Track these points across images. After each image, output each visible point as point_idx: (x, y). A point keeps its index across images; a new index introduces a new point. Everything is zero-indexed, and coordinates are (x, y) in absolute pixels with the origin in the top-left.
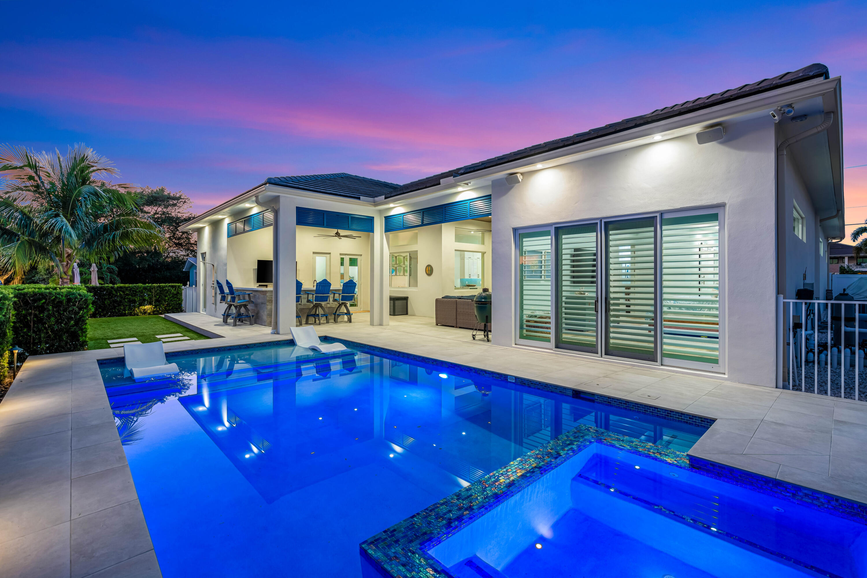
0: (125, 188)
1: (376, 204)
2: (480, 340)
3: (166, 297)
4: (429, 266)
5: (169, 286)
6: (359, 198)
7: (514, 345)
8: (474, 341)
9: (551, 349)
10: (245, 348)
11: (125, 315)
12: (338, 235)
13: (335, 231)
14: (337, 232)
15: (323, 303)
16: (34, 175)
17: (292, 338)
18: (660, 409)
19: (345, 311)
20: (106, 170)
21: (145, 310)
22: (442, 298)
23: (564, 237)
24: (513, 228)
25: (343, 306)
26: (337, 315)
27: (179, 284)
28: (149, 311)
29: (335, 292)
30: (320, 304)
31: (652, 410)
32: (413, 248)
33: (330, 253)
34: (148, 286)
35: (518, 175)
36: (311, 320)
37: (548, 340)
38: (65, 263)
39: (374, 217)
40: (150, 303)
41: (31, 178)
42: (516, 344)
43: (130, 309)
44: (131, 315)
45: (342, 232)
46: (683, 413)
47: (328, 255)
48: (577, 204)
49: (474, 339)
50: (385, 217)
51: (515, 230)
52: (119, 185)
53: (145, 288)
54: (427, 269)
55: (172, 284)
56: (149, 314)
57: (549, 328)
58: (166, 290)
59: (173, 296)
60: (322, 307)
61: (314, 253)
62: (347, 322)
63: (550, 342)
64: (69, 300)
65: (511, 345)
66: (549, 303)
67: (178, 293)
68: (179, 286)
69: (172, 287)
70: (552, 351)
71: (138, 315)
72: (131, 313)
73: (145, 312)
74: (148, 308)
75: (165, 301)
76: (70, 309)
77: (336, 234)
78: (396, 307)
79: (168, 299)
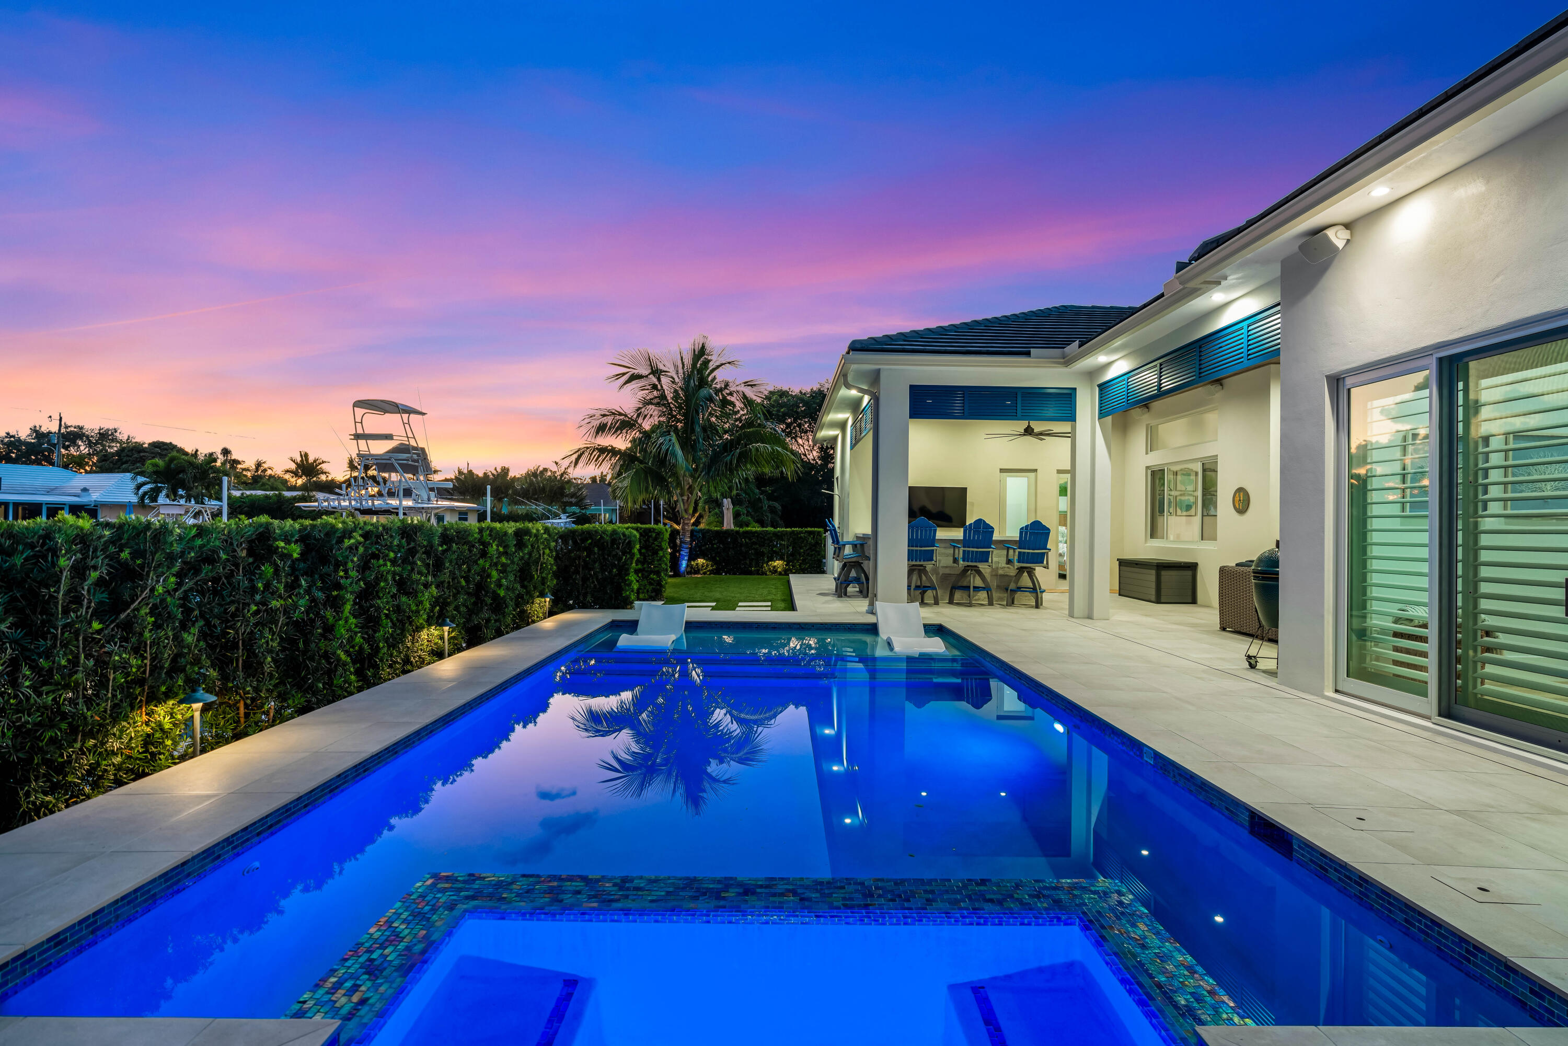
0: (751, 386)
1: (1067, 361)
2: (1265, 672)
3: (801, 548)
4: (1240, 490)
5: (806, 532)
6: (1028, 354)
7: (1330, 694)
8: (1251, 675)
9: (1427, 718)
10: (798, 629)
11: (751, 573)
12: (1029, 431)
13: (1024, 424)
14: (1029, 426)
15: (983, 567)
16: (657, 383)
17: (875, 621)
18: (1447, 930)
19: (1031, 585)
20: (729, 363)
21: (774, 567)
22: (1237, 565)
23: (1485, 383)
24: (1327, 377)
25: (1025, 574)
26: (1011, 590)
27: (819, 530)
28: (779, 570)
29: (1005, 544)
30: (976, 566)
31: (1426, 925)
32: (1206, 451)
33: (1036, 470)
34: (779, 532)
35: (1330, 233)
36: (958, 595)
37: (1419, 689)
38: (685, 498)
39: (1075, 389)
40: (782, 559)
41: (654, 387)
42: (1337, 691)
43: (757, 565)
44: (758, 574)
45: (1038, 426)
46: (1509, 963)
47: (1032, 475)
48: (1501, 277)
49: (1252, 666)
50: (1099, 386)
51: (1338, 380)
52: (745, 383)
53: (775, 534)
54: (1237, 499)
55: (809, 529)
56: (780, 574)
57: (1424, 654)
58: (801, 537)
59: (810, 548)
60: (979, 572)
61: (1002, 470)
62: (1032, 607)
63: (1427, 697)
64: (614, 541)
65: (1322, 690)
66: (1424, 582)
67: (817, 543)
68: (819, 532)
69: (810, 533)
70: (1429, 724)
71: (766, 575)
72: (759, 570)
73: (774, 571)
74: (778, 564)
75: (800, 554)
76: (614, 553)
77: (1026, 430)
78: (1163, 586)
79: (804, 553)
